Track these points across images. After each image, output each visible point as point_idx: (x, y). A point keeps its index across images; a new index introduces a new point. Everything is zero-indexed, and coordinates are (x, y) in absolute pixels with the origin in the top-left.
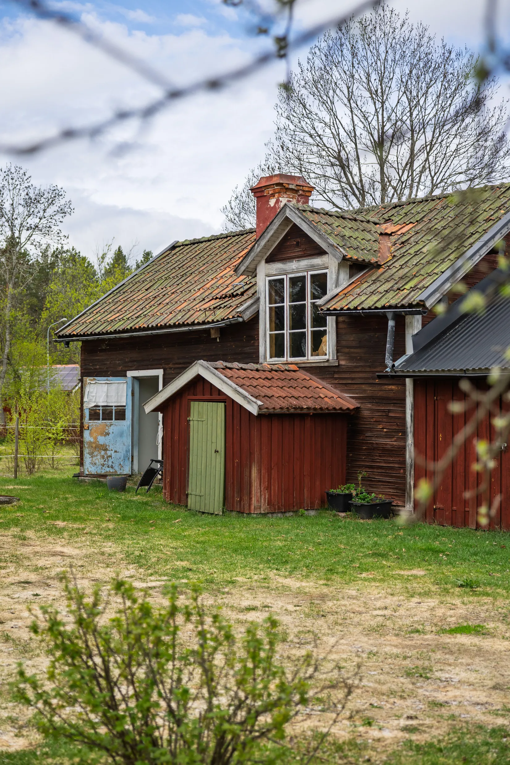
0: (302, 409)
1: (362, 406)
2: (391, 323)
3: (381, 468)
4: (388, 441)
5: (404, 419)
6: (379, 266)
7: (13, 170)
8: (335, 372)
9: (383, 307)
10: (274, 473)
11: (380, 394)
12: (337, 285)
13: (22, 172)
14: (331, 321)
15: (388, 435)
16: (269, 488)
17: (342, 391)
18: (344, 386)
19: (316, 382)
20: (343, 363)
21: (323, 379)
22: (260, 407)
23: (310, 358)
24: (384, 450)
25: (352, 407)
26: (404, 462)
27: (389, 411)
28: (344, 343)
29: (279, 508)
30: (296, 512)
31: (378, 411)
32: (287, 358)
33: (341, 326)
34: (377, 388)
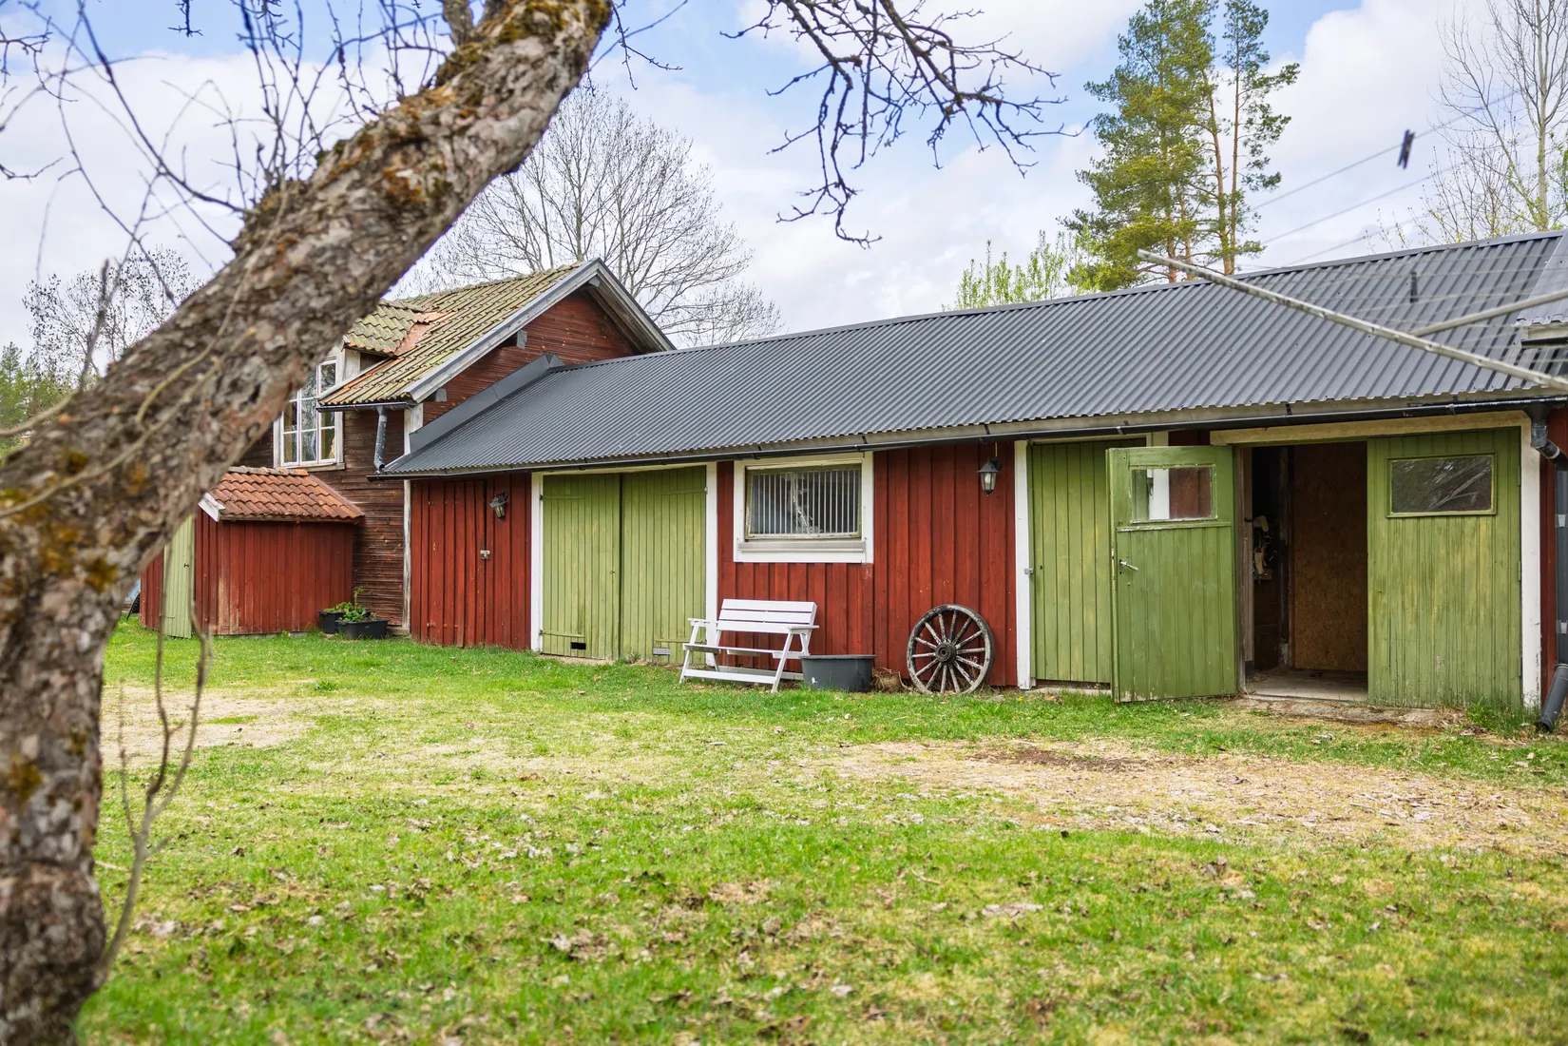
0: (283, 515)
1: (367, 515)
2: (382, 419)
3: (382, 583)
4: (388, 553)
5: (402, 527)
6: (395, 358)
7: (164, 254)
8: (342, 477)
9: (376, 401)
10: (249, 589)
11: (381, 500)
12: (344, 376)
13: (176, 256)
14: (338, 416)
15: (389, 548)
16: (240, 606)
17: (349, 498)
18: (350, 492)
19: (323, 487)
20: (349, 466)
21: (331, 485)
22: (221, 512)
23: (320, 462)
24: (386, 563)
25: (353, 515)
26: (401, 577)
27: (390, 519)
28: (350, 444)
29: (255, 629)
30: (279, 634)
31: (380, 519)
32: (300, 462)
33: (348, 424)
34: (380, 494)
